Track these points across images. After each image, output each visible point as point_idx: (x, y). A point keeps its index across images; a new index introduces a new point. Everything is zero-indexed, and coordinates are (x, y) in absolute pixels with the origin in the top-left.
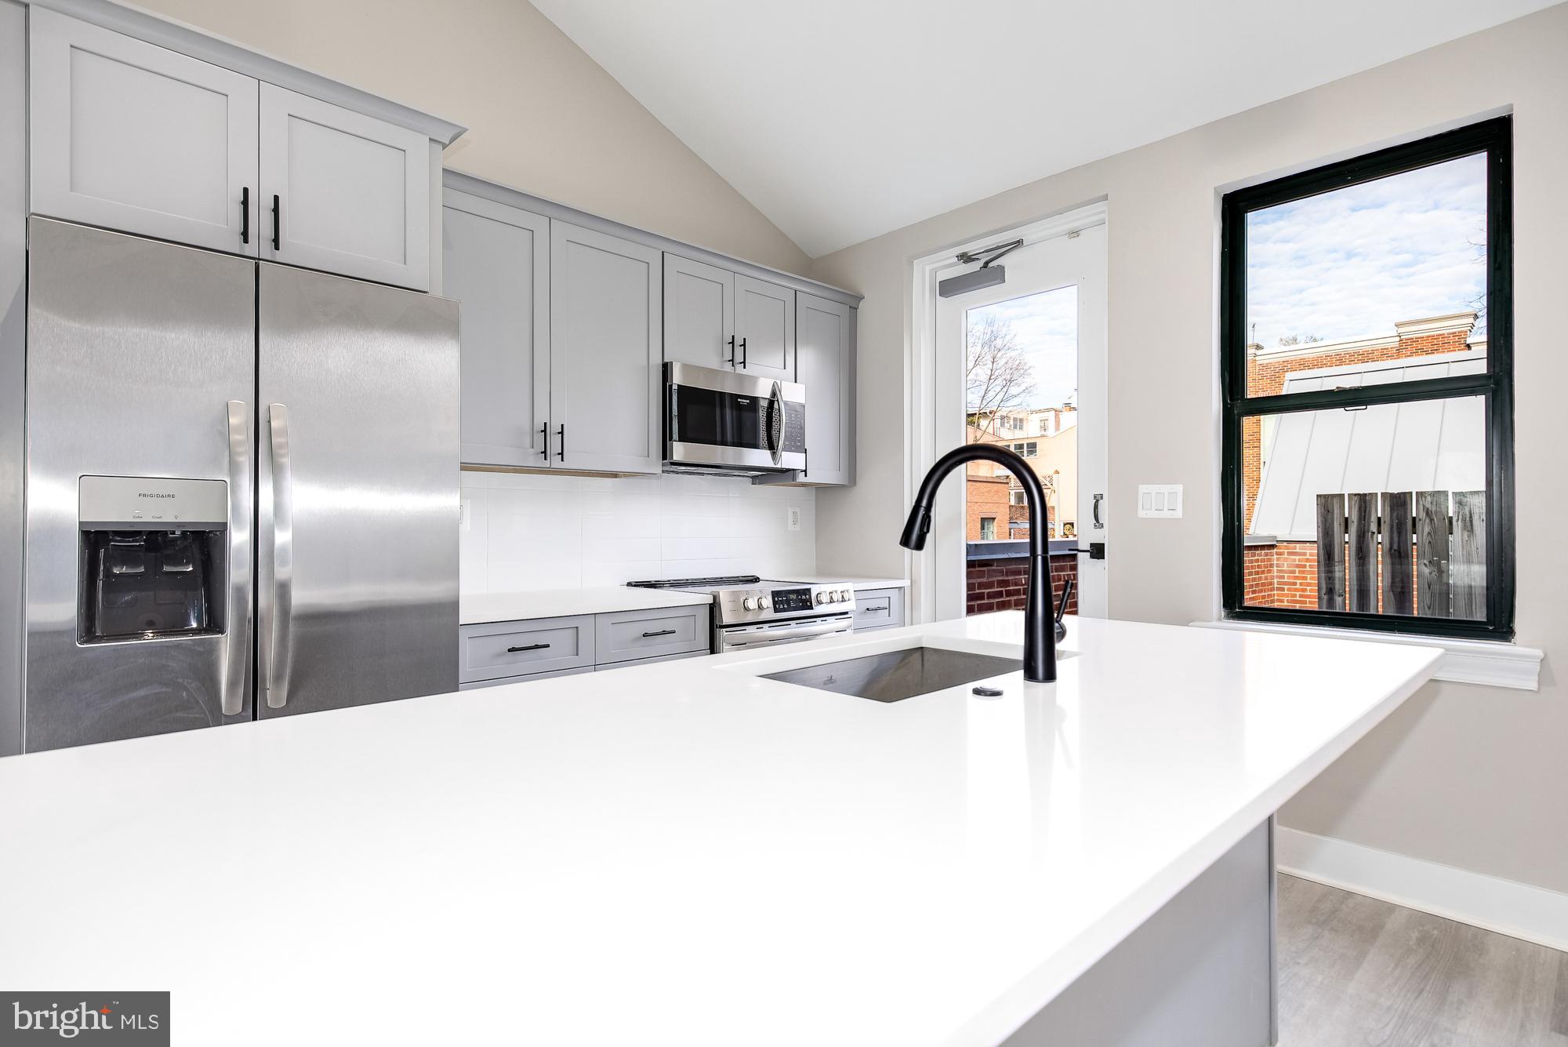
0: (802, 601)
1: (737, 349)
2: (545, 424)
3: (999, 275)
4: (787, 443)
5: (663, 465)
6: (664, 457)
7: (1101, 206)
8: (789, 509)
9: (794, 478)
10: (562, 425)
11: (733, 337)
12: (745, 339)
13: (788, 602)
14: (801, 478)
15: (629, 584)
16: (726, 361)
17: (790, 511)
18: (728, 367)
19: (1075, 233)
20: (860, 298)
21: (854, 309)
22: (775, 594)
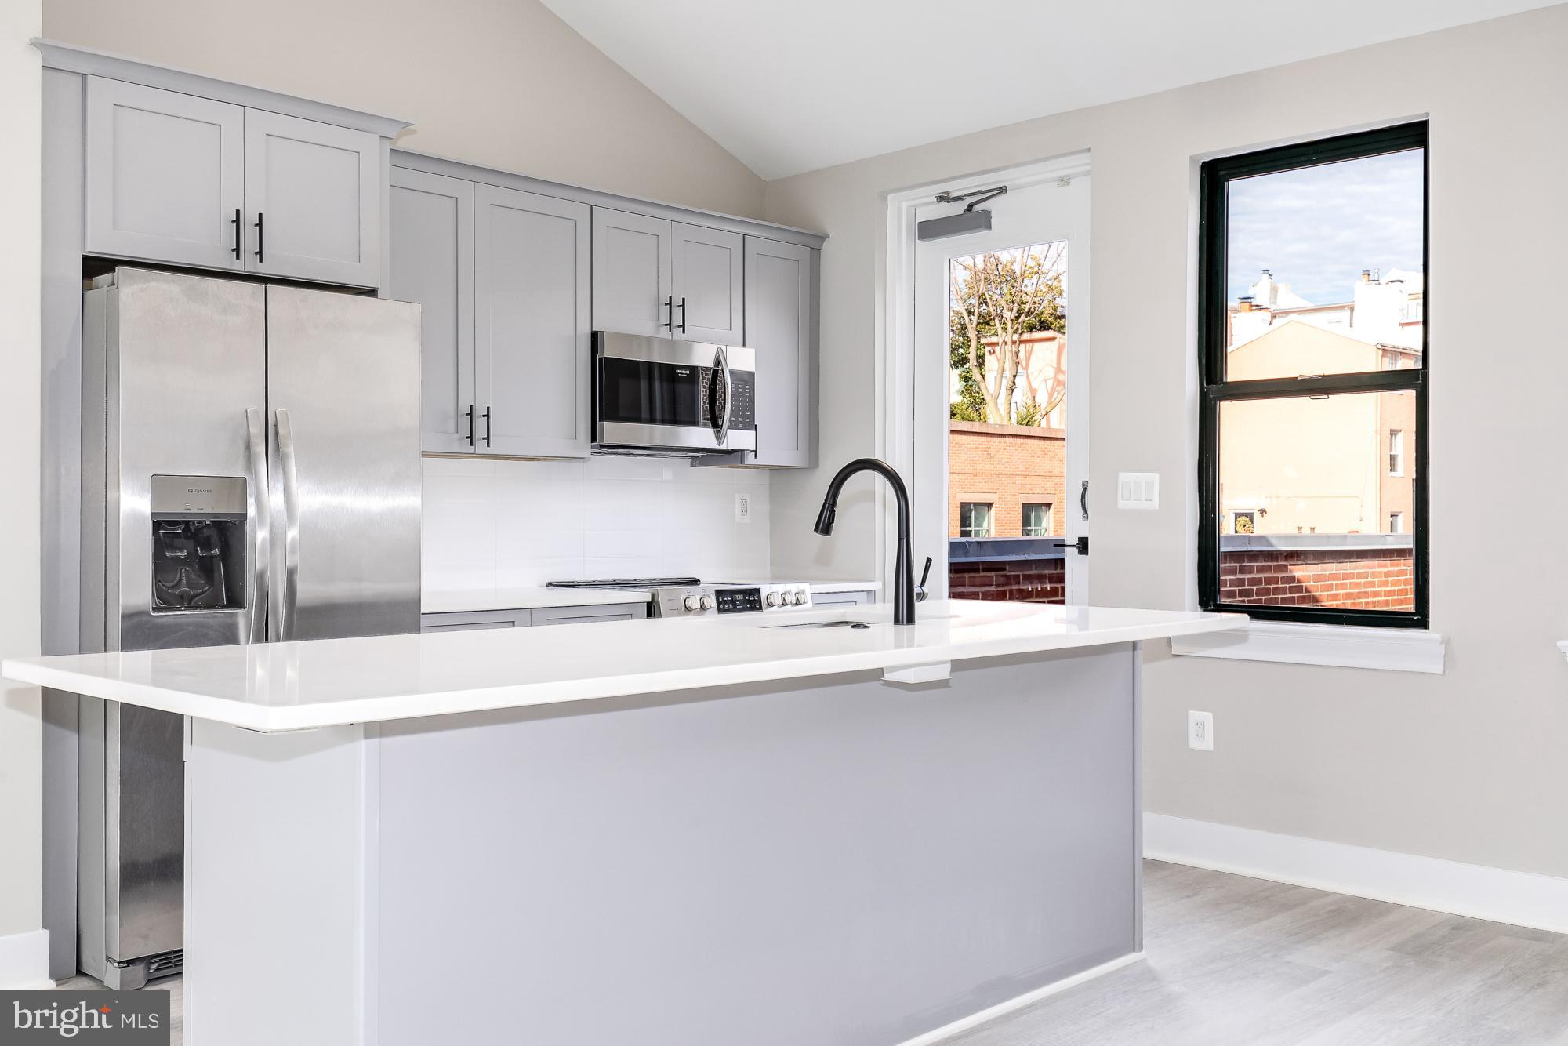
0: (749, 602)
1: (674, 311)
2: (471, 407)
3: (984, 221)
4: (733, 419)
5: (592, 447)
6: (594, 439)
7: (1084, 158)
8: (736, 495)
9: (742, 461)
10: (488, 408)
11: (670, 297)
12: (684, 299)
13: (733, 602)
14: (750, 459)
15: (549, 584)
16: (662, 325)
17: (738, 498)
18: (664, 332)
19: (1064, 181)
20: (823, 237)
21: (816, 251)
22: (719, 593)
